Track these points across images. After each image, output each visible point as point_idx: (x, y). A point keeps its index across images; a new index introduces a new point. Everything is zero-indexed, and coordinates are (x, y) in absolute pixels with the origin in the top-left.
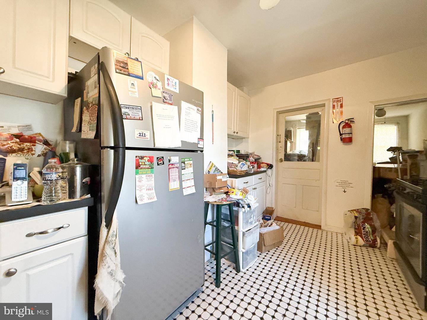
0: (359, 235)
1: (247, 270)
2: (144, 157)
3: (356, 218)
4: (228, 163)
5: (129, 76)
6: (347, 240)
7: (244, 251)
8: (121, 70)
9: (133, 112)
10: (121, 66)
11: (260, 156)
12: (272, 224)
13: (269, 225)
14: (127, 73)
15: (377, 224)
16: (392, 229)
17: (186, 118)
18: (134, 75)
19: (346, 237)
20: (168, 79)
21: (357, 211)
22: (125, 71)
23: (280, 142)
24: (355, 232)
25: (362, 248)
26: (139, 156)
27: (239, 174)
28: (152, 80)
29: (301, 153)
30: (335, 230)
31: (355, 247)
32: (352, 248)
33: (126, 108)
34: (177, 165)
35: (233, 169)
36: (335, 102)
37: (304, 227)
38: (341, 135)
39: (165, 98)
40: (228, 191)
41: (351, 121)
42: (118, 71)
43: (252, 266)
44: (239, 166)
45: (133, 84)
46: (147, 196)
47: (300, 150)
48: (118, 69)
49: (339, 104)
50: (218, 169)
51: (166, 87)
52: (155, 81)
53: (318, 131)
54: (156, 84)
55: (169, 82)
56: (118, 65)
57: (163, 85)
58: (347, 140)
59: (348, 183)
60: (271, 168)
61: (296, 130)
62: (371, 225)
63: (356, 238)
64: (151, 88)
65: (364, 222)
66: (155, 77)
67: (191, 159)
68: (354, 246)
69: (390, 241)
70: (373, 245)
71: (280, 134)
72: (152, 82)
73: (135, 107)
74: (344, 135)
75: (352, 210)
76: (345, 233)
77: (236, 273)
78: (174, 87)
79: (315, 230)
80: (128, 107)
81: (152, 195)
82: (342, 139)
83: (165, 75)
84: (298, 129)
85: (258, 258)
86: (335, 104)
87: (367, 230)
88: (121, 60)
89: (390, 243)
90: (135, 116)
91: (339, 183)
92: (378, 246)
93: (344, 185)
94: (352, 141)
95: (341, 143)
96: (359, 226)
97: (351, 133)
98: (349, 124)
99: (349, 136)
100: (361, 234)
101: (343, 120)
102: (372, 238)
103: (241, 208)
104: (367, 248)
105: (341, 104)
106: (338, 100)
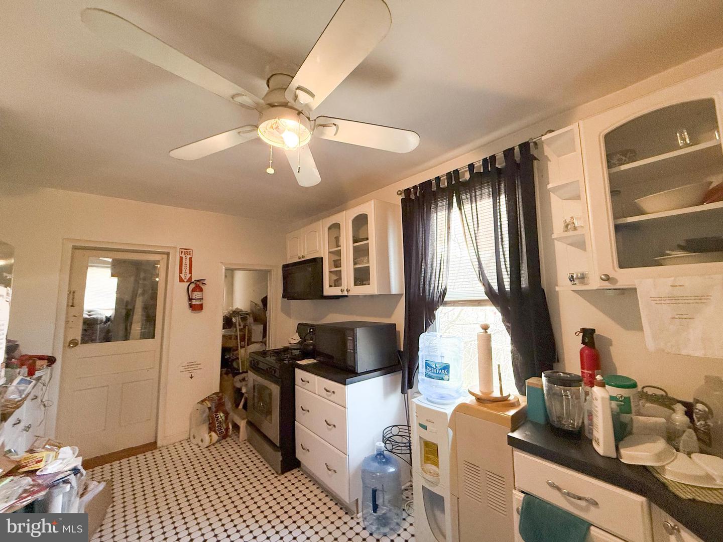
0: (213, 431)
3: (210, 408)
6: (197, 445)
13: (81, 492)
15: (228, 407)
16: (240, 406)
19: (196, 441)
21: (209, 398)
23: (72, 306)
24: (209, 428)
25: (216, 446)
27: (13, 408)
30: (176, 439)
31: (209, 448)
32: (206, 451)
36: (183, 254)
37: (127, 459)
38: (190, 299)
40: (18, 465)
41: (203, 283)
49: (188, 257)
58: (196, 308)
59: (196, 365)
60: (51, 366)
62: (223, 411)
63: (210, 436)
65: (216, 412)
68: (207, 449)
69: (243, 421)
70: (225, 436)
71: (74, 289)
74: (194, 300)
75: (202, 401)
76: (194, 436)
79: (149, 454)
82: (191, 306)
86: (183, 255)
87: (221, 420)
89: (242, 424)
91: (184, 367)
92: (230, 434)
93: (191, 368)
94: (202, 309)
95: (189, 311)
96: (213, 418)
97: (202, 299)
98: (200, 287)
99: (200, 303)
100: (215, 428)
101: (193, 281)
102: (225, 427)
103: (61, 487)
104: (220, 443)
105: (191, 259)
106: (187, 251)
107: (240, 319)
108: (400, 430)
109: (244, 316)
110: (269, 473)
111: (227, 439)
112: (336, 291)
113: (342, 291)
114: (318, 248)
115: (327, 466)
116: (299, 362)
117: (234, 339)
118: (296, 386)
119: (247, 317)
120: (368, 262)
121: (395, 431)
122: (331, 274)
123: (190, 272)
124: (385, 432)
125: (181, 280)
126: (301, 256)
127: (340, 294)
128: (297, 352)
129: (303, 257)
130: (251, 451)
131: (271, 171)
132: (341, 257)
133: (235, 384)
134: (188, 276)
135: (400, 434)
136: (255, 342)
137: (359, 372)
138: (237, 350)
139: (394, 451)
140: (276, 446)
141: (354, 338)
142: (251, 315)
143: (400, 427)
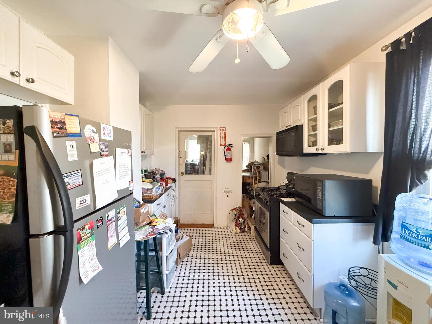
0: (237, 227)
1: (171, 288)
2: (85, 226)
3: (235, 215)
4: (143, 189)
5: (68, 137)
6: (231, 231)
7: (168, 272)
8: (58, 133)
9: (73, 179)
10: (59, 127)
11: (164, 171)
12: (183, 237)
13: (181, 238)
14: (65, 134)
15: (246, 216)
16: (252, 218)
17: (120, 165)
18: (73, 135)
19: (230, 229)
20: (104, 128)
21: (235, 209)
22: (62, 133)
23: (181, 158)
24: (235, 225)
25: (238, 235)
26: (80, 228)
27: (155, 198)
28: (90, 134)
29: (194, 162)
30: (222, 225)
31: (235, 235)
33: (65, 177)
34: (114, 219)
35: (149, 194)
38: (225, 155)
39: (102, 151)
40: (151, 222)
41: (231, 146)
42: (55, 134)
43: (174, 282)
44: (154, 191)
45: (72, 146)
46: (91, 269)
47: (193, 159)
48: (55, 132)
49: (224, 132)
50: (135, 199)
51: (103, 137)
52: (93, 134)
53: (206, 145)
54: (93, 138)
55: (105, 131)
56: (55, 128)
57: (100, 137)
58: (229, 160)
59: (230, 190)
60: (175, 182)
61: (188, 141)
62: (243, 218)
63: (236, 229)
64: (89, 145)
65: (239, 217)
66: (92, 130)
67: (124, 206)
69: (252, 226)
70: (244, 231)
71: (181, 150)
72: (90, 137)
73: (75, 172)
74: (227, 156)
75: (232, 210)
76: (229, 226)
77: (162, 295)
78: (109, 134)
79: (210, 229)
80: (68, 176)
81: (96, 265)
82: (226, 159)
83: (101, 124)
84: (190, 140)
85: (176, 272)
86: (221, 131)
87: (241, 222)
88: (58, 120)
89: (252, 227)
90: (75, 183)
91: (224, 191)
92: (246, 230)
93: (228, 191)
94: (231, 161)
95: (225, 161)
96: (237, 220)
97: (231, 155)
98: (230, 148)
99: (229, 157)
100: (238, 225)
101: (226, 145)
102: (244, 226)
103: (165, 235)
104: (241, 234)
105: (225, 133)
106: (223, 129)
107: (255, 167)
108: (370, 274)
109: (258, 165)
110: (264, 261)
111: (245, 233)
112: (312, 150)
113: (317, 150)
114: (300, 118)
115: (298, 274)
116: (283, 199)
117: (251, 178)
118: (280, 214)
119: (259, 166)
120: (342, 124)
121: (364, 272)
122: (309, 136)
123: (225, 141)
124: (351, 270)
125: (221, 145)
126: (288, 126)
127: (315, 152)
128: (284, 192)
129: (289, 126)
130: (256, 244)
131: (237, 61)
132: (317, 122)
133: (251, 204)
134: (224, 142)
135: (369, 276)
136: (263, 182)
137: (326, 216)
138: (253, 185)
139: (357, 289)
140: (268, 247)
141: (322, 188)
142: (262, 165)
143: (370, 271)
